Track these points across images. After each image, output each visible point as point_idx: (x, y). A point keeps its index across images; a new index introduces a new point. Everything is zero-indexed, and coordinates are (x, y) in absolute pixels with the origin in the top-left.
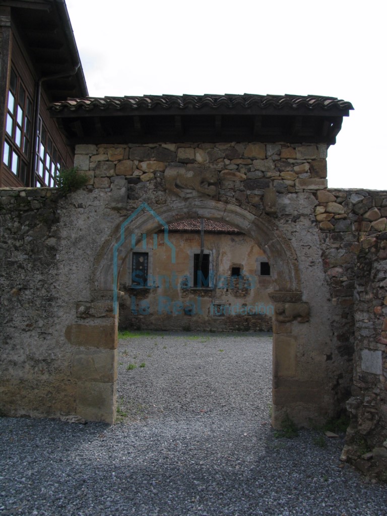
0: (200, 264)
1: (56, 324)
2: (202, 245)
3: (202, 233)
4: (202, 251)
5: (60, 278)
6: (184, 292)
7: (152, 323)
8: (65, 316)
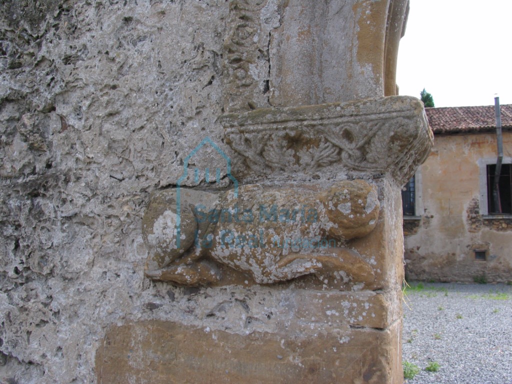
0: (497, 180)
1: (57, 314)
2: (499, 150)
3: (499, 132)
4: (500, 159)
5: (82, 75)
6: (474, 223)
7: (424, 271)
8: (97, 270)
